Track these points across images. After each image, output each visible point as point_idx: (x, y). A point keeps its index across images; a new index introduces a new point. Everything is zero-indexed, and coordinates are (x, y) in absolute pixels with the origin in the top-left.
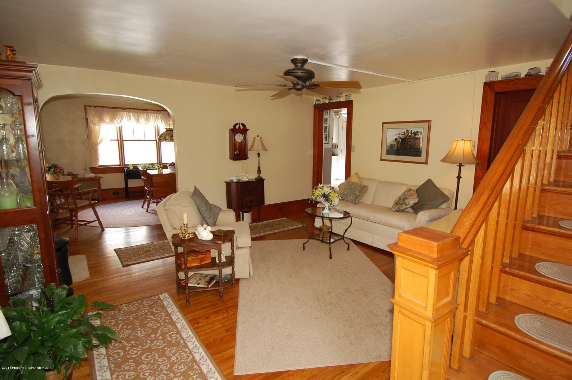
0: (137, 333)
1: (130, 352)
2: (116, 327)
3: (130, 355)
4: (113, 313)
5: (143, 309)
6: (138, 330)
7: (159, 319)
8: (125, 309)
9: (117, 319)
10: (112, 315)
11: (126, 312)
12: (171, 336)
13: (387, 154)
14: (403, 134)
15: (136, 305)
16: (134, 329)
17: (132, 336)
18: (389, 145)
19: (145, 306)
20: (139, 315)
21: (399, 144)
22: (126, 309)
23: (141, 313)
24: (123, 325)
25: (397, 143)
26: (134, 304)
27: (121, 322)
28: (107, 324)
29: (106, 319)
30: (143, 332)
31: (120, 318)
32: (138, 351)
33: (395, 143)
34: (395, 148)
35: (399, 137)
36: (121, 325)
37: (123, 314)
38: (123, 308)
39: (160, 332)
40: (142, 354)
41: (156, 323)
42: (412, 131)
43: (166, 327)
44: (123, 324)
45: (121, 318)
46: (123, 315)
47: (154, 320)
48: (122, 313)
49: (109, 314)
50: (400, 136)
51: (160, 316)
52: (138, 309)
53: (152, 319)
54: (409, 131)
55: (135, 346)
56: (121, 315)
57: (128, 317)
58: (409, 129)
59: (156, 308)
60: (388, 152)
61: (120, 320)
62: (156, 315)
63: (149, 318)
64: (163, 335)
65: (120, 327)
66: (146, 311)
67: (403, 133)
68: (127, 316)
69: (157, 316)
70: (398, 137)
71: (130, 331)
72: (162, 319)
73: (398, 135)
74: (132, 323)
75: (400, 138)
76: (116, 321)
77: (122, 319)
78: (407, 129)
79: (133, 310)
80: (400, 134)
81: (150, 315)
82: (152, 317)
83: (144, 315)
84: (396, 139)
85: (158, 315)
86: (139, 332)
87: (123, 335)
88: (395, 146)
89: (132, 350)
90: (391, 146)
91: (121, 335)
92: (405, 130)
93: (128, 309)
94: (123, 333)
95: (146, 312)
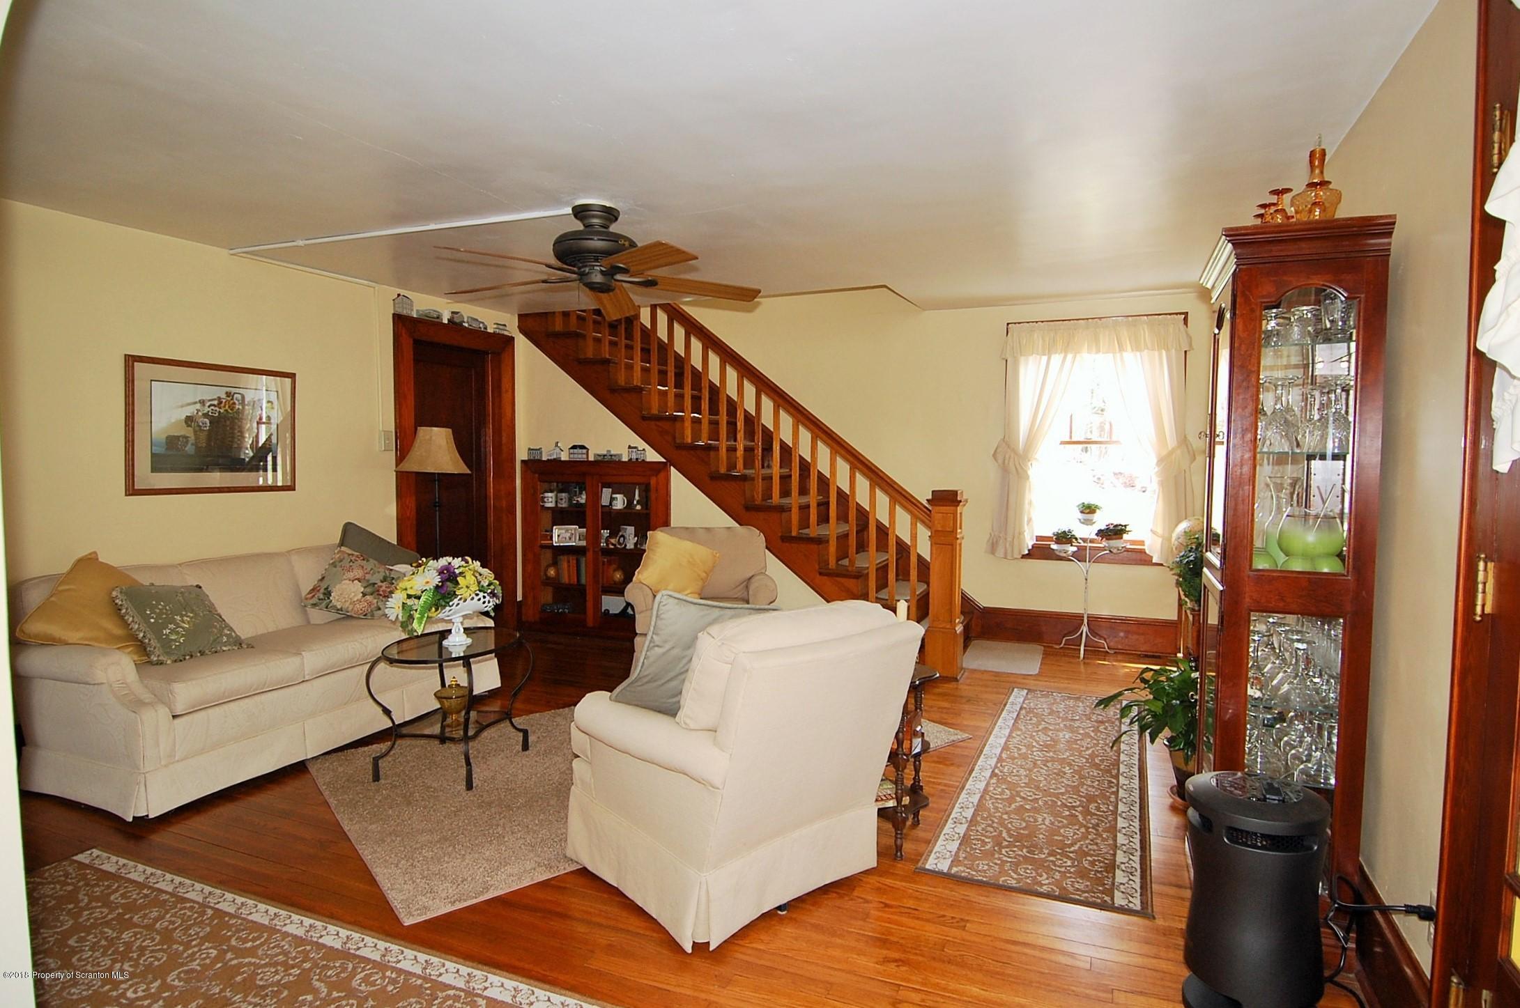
0: (1052, 823)
1: (1078, 803)
2: (1085, 849)
3: (1080, 801)
4: (1078, 882)
5: (1009, 860)
6: (1048, 826)
7: (995, 825)
8: (1047, 879)
9: (1076, 863)
10: (1082, 879)
11: (1049, 870)
12: (1002, 793)
13: (155, 469)
14: (216, 402)
15: (1015, 876)
16: (1053, 831)
17: (1062, 822)
18: (164, 436)
19: (999, 862)
20: (1025, 850)
21: (203, 436)
22: (1045, 876)
23: (1020, 853)
24: (1070, 848)
25: (195, 432)
26: (1018, 881)
27: (1071, 855)
28: (1101, 864)
29: (1099, 875)
30: (1040, 820)
31: (1069, 863)
32: (1066, 800)
33: (189, 432)
34: (190, 449)
35: (200, 414)
36: (1072, 849)
37: (1058, 869)
38: (1049, 884)
39: (1013, 806)
40: (1062, 794)
41: (1006, 822)
42: (243, 397)
43: (996, 808)
44: (1068, 849)
45: (1066, 862)
46: (1059, 867)
47: (1006, 828)
48: (1059, 872)
49: (1088, 883)
50: (206, 409)
51: (989, 829)
52: (1017, 864)
53: (1008, 831)
54: (236, 395)
55: (1066, 806)
56: (1063, 869)
57: (1051, 858)
58: (233, 390)
59: (982, 847)
60: (159, 464)
61: (1071, 858)
62: (995, 834)
63: (1010, 836)
64: (1011, 800)
65: (1076, 847)
66: (1007, 852)
67: (214, 400)
68: (1052, 861)
69: (995, 831)
70: (198, 411)
71: (1062, 831)
72: (990, 822)
73: (198, 406)
74: (1050, 842)
75: (206, 415)
76: (1080, 862)
77: (1065, 860)
78: (228, 389)
79: (1030, 867)
80: (202, 402)
81: (1005, 840)
82: (1005, 835)
83: (1016, 846)
84: (189, 420)
85: (991, 833)
86: (1047, 822)
87: (1078, 830)
88: (187, 442)
89: (1074, 804)
90: (172, 441)
91: (1082, 833)
92: (221, 393)
93: (1041, 876)
94: (1075, 834)
95: (1007, 850)
